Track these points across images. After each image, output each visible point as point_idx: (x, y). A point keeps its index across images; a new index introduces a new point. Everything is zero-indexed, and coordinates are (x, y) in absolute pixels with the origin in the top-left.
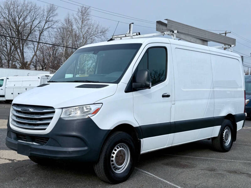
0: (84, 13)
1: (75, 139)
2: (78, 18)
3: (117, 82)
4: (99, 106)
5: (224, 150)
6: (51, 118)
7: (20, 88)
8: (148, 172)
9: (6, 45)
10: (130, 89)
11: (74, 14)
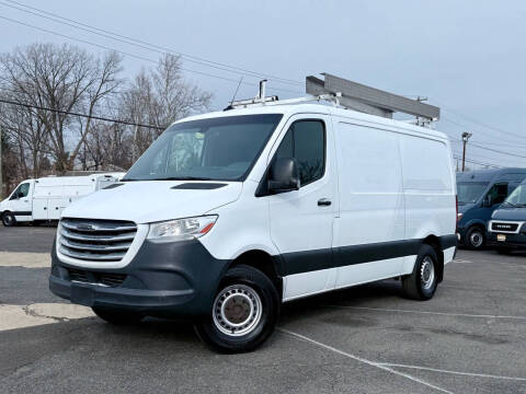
0: (171, 66)
1: (172, 275)
2: (159, 74)
3: (242, 179)
4: (212, 219)
5: (422, 296)
6: (131, 241)
7: (59, 198)
8: (298, 333)
9: (31, 124)
10: (264, 190)
11: (153, 68)
